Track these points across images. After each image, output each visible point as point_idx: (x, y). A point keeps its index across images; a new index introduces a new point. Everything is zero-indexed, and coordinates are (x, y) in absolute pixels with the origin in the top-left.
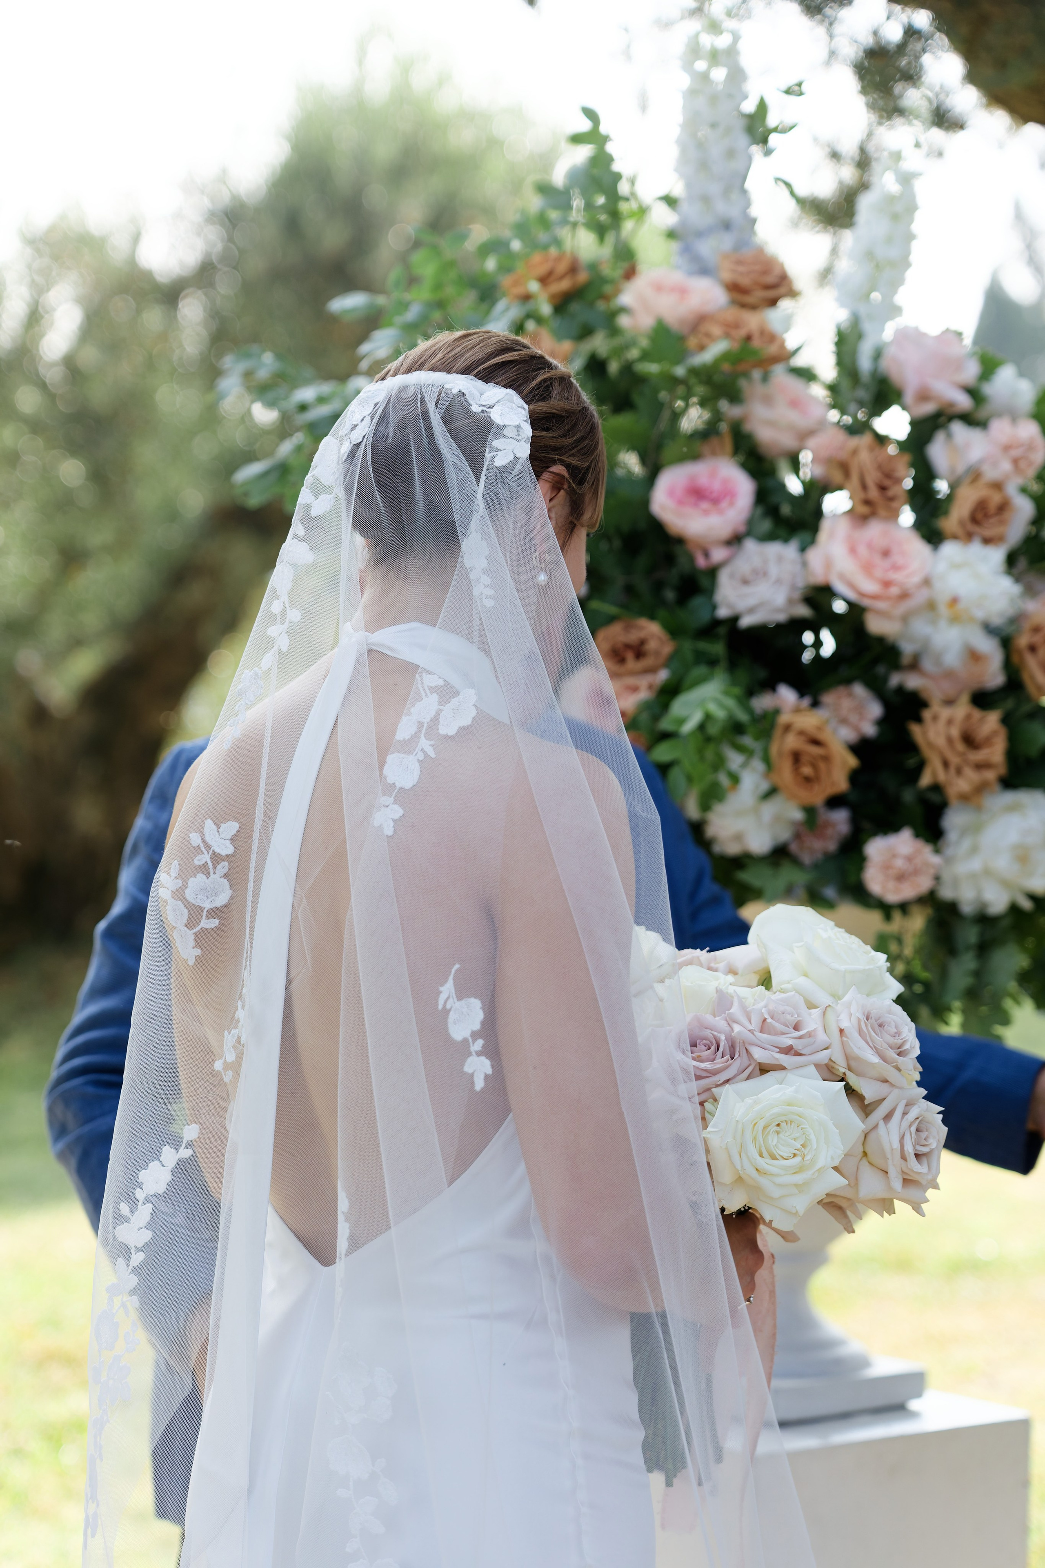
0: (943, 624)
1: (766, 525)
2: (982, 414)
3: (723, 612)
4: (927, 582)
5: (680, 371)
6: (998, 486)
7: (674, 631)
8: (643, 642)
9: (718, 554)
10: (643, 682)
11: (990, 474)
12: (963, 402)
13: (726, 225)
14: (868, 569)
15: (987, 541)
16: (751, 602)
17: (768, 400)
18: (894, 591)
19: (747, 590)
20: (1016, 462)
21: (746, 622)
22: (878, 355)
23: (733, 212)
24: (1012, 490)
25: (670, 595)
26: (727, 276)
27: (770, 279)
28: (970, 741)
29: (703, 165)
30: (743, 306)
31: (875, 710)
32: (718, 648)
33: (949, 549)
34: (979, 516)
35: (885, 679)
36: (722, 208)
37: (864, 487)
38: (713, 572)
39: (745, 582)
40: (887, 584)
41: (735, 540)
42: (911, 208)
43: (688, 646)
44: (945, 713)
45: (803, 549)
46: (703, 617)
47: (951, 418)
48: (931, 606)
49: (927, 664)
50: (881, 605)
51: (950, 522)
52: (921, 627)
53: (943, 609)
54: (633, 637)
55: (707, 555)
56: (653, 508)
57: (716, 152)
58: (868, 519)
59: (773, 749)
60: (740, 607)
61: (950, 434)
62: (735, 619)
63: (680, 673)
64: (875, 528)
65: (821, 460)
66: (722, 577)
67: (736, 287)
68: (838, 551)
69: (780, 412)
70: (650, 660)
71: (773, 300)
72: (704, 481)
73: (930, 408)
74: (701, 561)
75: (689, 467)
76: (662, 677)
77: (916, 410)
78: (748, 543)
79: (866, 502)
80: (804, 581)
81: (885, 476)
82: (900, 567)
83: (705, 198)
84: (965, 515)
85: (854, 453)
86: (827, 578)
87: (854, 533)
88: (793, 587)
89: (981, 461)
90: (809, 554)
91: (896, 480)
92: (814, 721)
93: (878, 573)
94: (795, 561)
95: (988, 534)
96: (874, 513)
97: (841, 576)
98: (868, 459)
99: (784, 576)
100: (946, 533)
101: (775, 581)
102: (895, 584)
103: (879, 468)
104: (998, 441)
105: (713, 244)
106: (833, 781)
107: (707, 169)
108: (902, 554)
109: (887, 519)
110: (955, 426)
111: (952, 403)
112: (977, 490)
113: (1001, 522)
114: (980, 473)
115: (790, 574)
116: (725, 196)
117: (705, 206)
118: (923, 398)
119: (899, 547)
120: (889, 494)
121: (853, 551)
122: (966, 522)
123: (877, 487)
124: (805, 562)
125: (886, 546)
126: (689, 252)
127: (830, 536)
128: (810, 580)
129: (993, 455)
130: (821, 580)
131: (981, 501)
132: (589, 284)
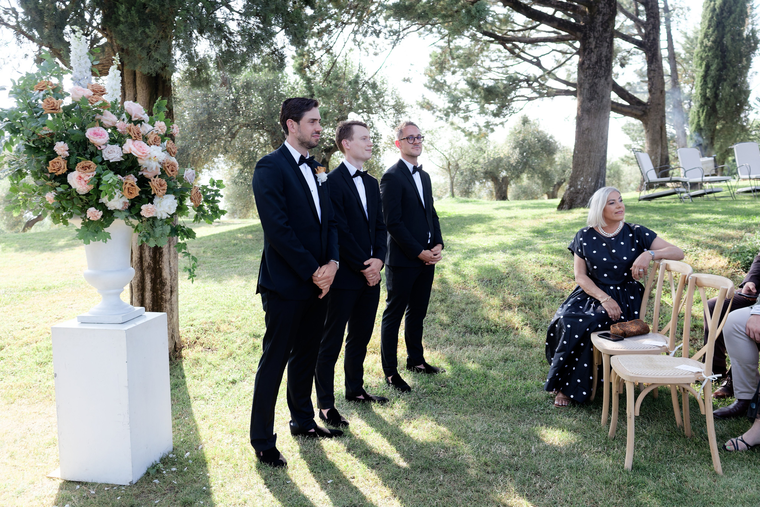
0: (152, 162)
1: (112, 142)
3: (105, 159)
4: (149, 154)
6: (158, 134)
7: (96, 164)
8: (90, 166)
9: (103, 147)
10: (91, 174)
11: (155, 132)
14: (138, 150)
16: (112, 157)
17: (105, 115)
18: (144, 155)
19: (110, 155)
20: (161, 130)
21: (111, 161)
23: (88, 75)
26: (91, 89)
27: (101, 90)
28: (161, 186)
29: (80, 64)
30: (98, 95)
31: (137, 179)
32: (105, 167)
33: (152, 147)
34: (155, 140)
35: (138, 173)
36: (85, 74)
37: (134, 134)
38: (101, 151)
39: (109, 153)
40: (142, 153)
41: (105, 145)
43: (100, 166)
44: (156, 179)
45: (121, 146)
46: (100, 160)
48: (150, 158)
49: (148, 170)
50: (142, 157)
51: (150, 142)
52: (147, 162)
54: (88, 164)
56: (87, 136)
57: (83, 62)
58: (134, 140)
59: (123, 188)
60: (110, 158)
61: (141, 124)
62: (108, 161)
63: (99, 172)
64: (137, 142)
65: (121, 128)
66: (104, 152)
67: (93, 91)
68: (132, 147)
69: (108, 118)
70: (92, 169)
71: (102, 94)
72: (97, 131)
73: (137, 119)
74: (99, 148)
75: (93, 129)
76: (95, 173)
77: (134, 119)
78: (108, 145)
79: (135, 137)
80: (122, 153)
81: (138, 132)
82: (144, 150)
83: (80, 72)
84: (153, 140)
85: (131, 127)
86: (130, 152)
87: (134, 143)
88: (120, 154)
89: (153, 129)
90: (123, 147)
91: (140, 132)
92: (133, 181)
93: (141, 151)
94: (120, 149)
95: (157, 144)
96: (137, 139)
97: (133, 151)
98: (134, 128)
99: (118, 152)
100: (149, 144)
101: (116, 153)
102: (144, 153)
103: (137, 130)
104: (158, 125)
105: (84, 82)
106: (136, 194)
107: (81, 66)
108: (144, 148)
109: (139, 141)
110: (143, 123)
111: (141, 118)
112: (154, 135)
113: (159, 142)
114: (153, 132)
115: (120, 151)
116: (86, 72)
117: (81, 74)
118: (135, 117)
119: (143, 146)
120: (139, 135)
121: (134, 146)
122: (154, 142)
123: (137, 134)
124: (122, 149)
125: (140, 146)
126: (78, 83)
127: (128, 144)
128: (124, 153)
129: (156, 128)
130: (128, 153)
131: (155, 138)
132: (56, 88)
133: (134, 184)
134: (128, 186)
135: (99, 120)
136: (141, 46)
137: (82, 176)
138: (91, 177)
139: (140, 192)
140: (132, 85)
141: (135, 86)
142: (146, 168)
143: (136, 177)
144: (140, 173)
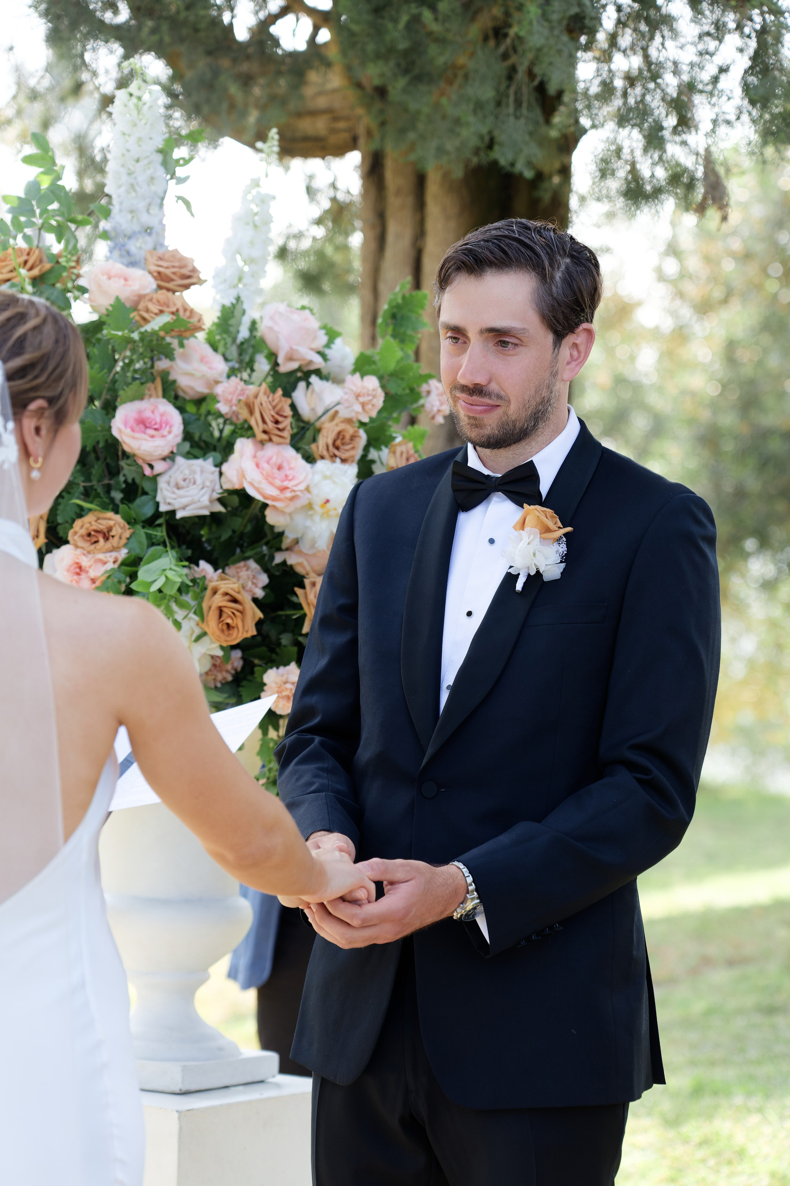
0: (317, 518)
1: (187, 446)
2: (332, 372)
3: (163, 508)
4: (308, 489)
5: (136, 336)
7: (131, 522)
8: (110, 529)
9: (159, 467)
10: (110, 557)
11: (344, 413)
12: (316, 360)
13: (148, 230)
14: (269, 479)
15: (344, 461)
16: (185, 501)
17: (186, 358)
18: (288, 494)
19: (181, 492)
20: (363, 405)
21: (179, 515)
22: (253, 326)
23: (153, 222)
25: (117, 496)
26: (154, 268)
27: (185, 271)
29: (132, 187)
30: (168, 289)
31: (264, 579)
32: (161, 533)
33: (320, 465)
34: (338, 443)
35: (272, 558)
36: (145, 219)
37: (264, 421)
38: (154, 479)
39: (178, 487)
40: (283, 489)
41: (170, 457)
43: (141, 532)
45: (219, 465)
46: (148, 511)
47: (310, 374)
48: (310, 506)
49: (304, 547)
50: (278, 504)
51: (319, 447)
52: (300, 520)
53: (317, 508)
54: (103, 525)
55: (151, 467)
56: (115, 432)
57: (142, 178)
58: (262, 443)
59: (205, 606)
60: (176, 504)
61: (308, 384)
62: (173, 513)
63: (137, 551)
64: (270, 450)
65: (228, 402)
66: (162, 483)
67: (159, 276)
68: (248, 466)
69: (196, 367)
70: (114, 542)
71: (187, 287)
72: (148, 414)
73: (294, 365)
74: (147, 471)
75: (137, 405)
76: (123, 554)
77: (285, 367)
78: (180, 460)
79: (265, 432)
80: (221, 487)
81: (278, 413)
82: (290, 478)
83: (132, 212)
84: (330, 442)
85: (256, 396)
86: (242, 483)
87: (260, 454)
88: (213, 491)
89: (338, 404)
90: (225, 467)
91: (285, 417)
92: (235, 586)
93: (278, 483)
94: (213, 473)
95: (344, 456)
96: (270, 440)
97: (251, 484)
98: (266, 402)
99: (208, 483)
100: (316, 456)
101: (201, 486)
102: (289, 490)
103: (274, 408)
104: (352, 390)
105: (138, 245)
106: (246, 629)
107: (135, 191)
108: (291, 469)
109: (279, 444)
110: (314, 379)
111: (311, 362)
112: (337, 425)
113: (353, 448)
114: (336, 412)
115: (211, 482)
116: (148, 211)
117: (133, 217)
118: (290, 359)
119: (289, 463)
120: (281, 426)
121: (257, 465)
122: (331, 448)
123: (272, 422)
124: (221, 474)
125: (279, 462)
126: (120, 250)
127: (242, 455)
128: (226, 486)
129: (347, 400)
130: (237, 486)
131: (339, 433)
132: (50, 271)
133: (238, 597)
134: (219, 600)
135: (165, 375)
136: (406, 71)
137: (85, 562)
138: (110, 566)
139: (259, 624)
140: (410, 201)
141: (420, 205)
142: (297, 542)
143: (266, 570)
144: (279, 558)
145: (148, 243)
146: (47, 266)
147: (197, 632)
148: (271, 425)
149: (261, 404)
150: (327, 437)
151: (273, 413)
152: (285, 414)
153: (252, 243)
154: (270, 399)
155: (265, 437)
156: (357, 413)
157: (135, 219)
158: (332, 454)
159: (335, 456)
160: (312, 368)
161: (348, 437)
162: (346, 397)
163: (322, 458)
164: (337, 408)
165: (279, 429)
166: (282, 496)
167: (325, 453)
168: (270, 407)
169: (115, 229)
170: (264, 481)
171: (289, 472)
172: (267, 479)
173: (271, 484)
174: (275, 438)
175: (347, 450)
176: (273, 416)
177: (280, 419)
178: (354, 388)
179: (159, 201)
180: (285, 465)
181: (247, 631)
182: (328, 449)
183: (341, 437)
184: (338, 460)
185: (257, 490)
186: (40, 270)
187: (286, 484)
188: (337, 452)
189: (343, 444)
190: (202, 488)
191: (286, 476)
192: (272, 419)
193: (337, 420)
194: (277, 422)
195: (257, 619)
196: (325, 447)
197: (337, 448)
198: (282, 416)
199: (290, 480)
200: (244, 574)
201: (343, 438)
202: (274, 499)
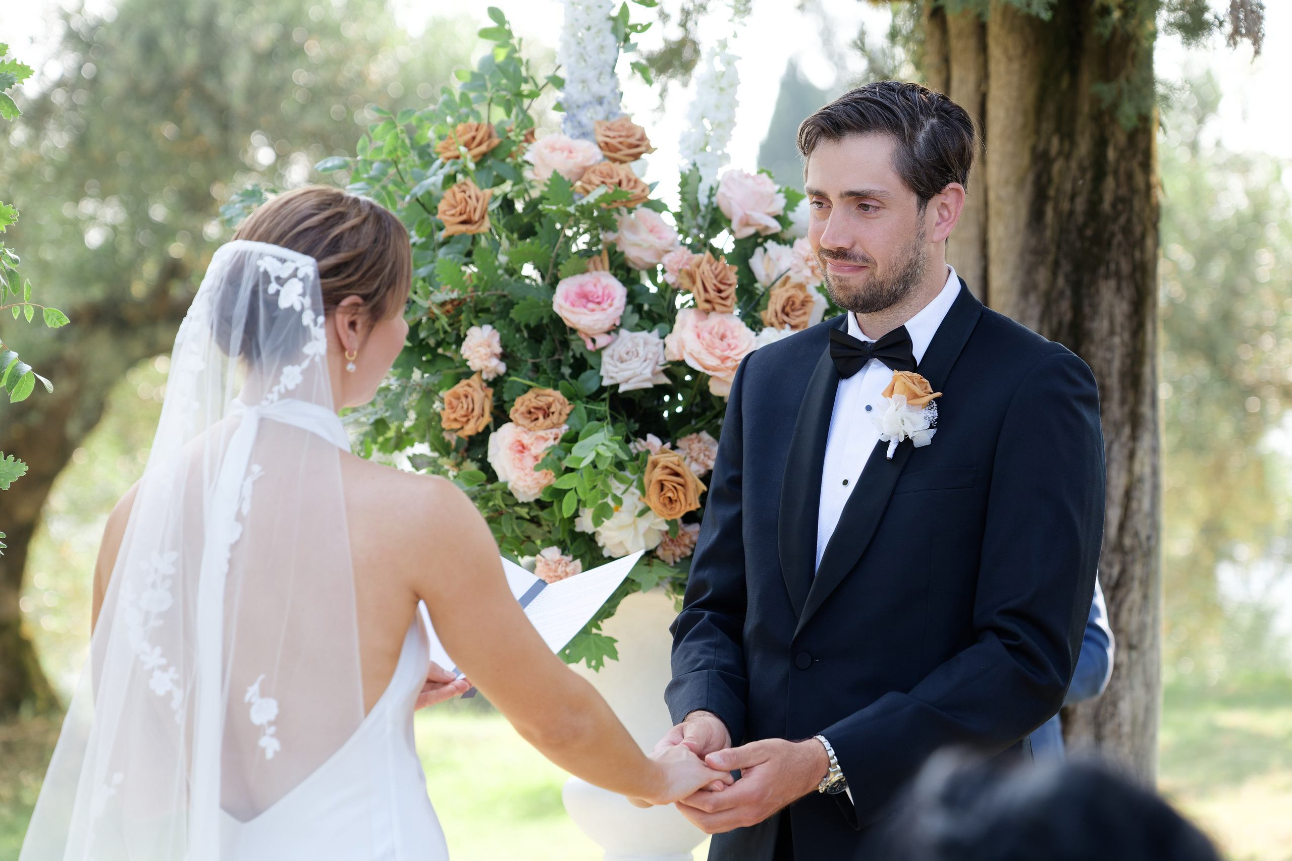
1: (636, 318)
2: (787, 235)
3: (606, 382)
5: (571, 209)
6: (801, 287)
7: (573, 398)
8: (549, 406)
9: (602, 340)
10: (550, 434)
11: (795, 278)
12: (775, 226)
13: (600, 101)
14: (710, 349)
16: (627, 374)
17: (633, 227)
18: (729, 364)
19: (623, 366)
20: (813, 269)
21: (621, 389)
22: (712, 192)
23: (606, 90)
24: (811, 290)
25: (566, 371)
26: (601, 139)
27: (632, 141)
29: (582, 57)
30: (614, 160)
32: (603, 408)
33: (767, 333)
34: (788, 309)
36: (596, 88)
37: (706, 290)
38: (598, 353)
39: (621, 361)
40: (724, 359)
41: (613, 330)
42: (734, 84)
43: (581, 406)
45: (663, 337)
46: (593, 387)
47: (766, 238)
50: (718, 374)
51: (767, 315)
54: (542, 402)
55: (594, 341)
56: (556, 308)
57: (591, 48)
58: (707, 312)
59: (645, 480)
60: (618, 378)
61: (765, 250)
62: (617, 386)
63: (577, 427)
64: (714, 320)
65: (675, 272)
66: (606, 356)
67: (606, 147)
68: (689, 336)
69: (646, 237)
70: (554, 418)
71: (636, 157)
72: (590, 288)
73: (751, 231)
74: (590, 346)
75: (579, 279)
76: (563, 430)
77: (741, 233)
78: (623, 333)
79: (707, 301)
80: (665, 359)
81: (721, 282)
82: (732, 347)
83: (583, 82)
84: (779, 309)
85: (698, 266)
86: (682, 356)
87: (700, 324)
88: (657, 363)
89: (789, 270)
90: (668, 339)
91: (730, 285)
92: (675, 459)
93: (718, 352)
94: (657, 345)
95: (793, 323)
96: (714, 309)
97: (691, 354)
98: (707, 271)
99: (650, 356)
100: (765, 323)
101: (643, 359)
102: (730, 360)
103: (716, 277)
104: (800, 254)
105: (589, 115)
106: (689, 502)
107: (585, 61)
108: (733, 338)
109: (723, 313)
110: (770, 244)
111: (767, 228)
112: (787, 291)
113: (805, 313)
114: (788, 278)
115: (654, 354)
116: (598, 80)
117: (584, 87)
118: (747, 224)
119: (732, 333)
120: (723, 295)
121: (699, 336)
122: (779, 314)
123: (714, 290)
124: (665, 346)
125: (721, 331)
126: (572, 121)
127: (683, 326)
128: (670, 358)
129: (796, 265)
130: (677, 358)
131: (789, 298)
132: (500, 146)
133: (679, 470)
134: (658, 474)
135: (611, 247)
137: (526, 439)
138: (551, 442)
145: (600, 113)
146: (496, 141)
147: (641, 506)
148: (713, 294)
149: (703, 273)
150: (776, 304)
151: (715, 282)
152: (729, 282)
153: (717, 107)
154: (713, 267)
155: (707, 306)
156: (807, 277)
157: (586, 89)
158: (781, 321)
159: (785, 323)
160: (769, 232)
161: (798, 303)
162: (795, 262)
163: (772, 325)
164: (789, 273)
165: (722, 298)
166: (722, 366)
167: (774, 320)
168: (712, 276)
169: (566, 100)
170: (704, 352)
171: (731, 341)
172: (707, 349)
173: (712, 354)
174: (717, 307)
175: (798, 316)
176: (715, 285)
177: (722, 287)
178: (803, 253)
179: (610, 70)
180: (729, 334)
181: (690, 505)
182: (776, 315)
183: (790, 303)
184: (787, 326)
185: (697, 360)
186: (489, 146)
187: (726, 353)
188: (786, 319)
189: (793, 310)
190: (645, 361)
191: (729, 345)
192: (714, 288)
193: (788, 286)
194: (720, 291)
195: (700, 492)
196: (774, 314)
197: (787, 315)
198: (725, 284)
199: (732, 350)
200: (696, 446)
201: (793, 303)
202: (715, 369)
